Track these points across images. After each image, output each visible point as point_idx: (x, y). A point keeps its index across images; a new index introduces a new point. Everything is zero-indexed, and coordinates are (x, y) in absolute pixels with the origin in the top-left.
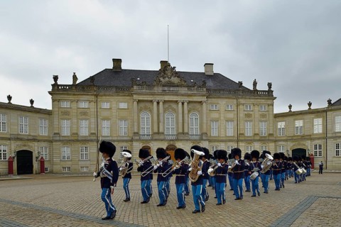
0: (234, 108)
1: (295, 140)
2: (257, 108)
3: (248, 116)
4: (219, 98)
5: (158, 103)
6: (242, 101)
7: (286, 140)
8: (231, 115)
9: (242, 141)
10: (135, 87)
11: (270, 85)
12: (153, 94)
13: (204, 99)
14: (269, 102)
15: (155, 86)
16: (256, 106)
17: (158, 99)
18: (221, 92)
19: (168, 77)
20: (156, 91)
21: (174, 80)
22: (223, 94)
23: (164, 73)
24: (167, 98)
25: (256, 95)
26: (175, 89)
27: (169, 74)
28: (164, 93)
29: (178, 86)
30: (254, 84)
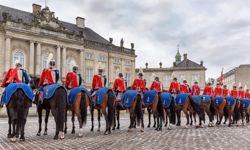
4: (94, 49)
5: (36, 44)
12: (30, 34)
15: (32, 26)
16: (123, 61)
17: (36, 40)
18: (96, 44)
19: (47, 21)
20: (33, 32)
21: (53, 24)
22: (97, 46)
23: (43, 16)
24: (45, 41)
25: (123, 51)
26: (55, 34)
27: (47, 18)
28: (42, 35)
29: (57, 31)
30: (122, 42)
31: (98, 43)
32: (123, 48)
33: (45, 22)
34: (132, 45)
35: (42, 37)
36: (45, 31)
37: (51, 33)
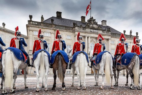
5: (88, 38)
10: (77, 28)
12: (85, 33)
15: (87, 28)
16: (131, 43)
17: (88, 35)
18: (116, 35)
19: (92, 25)
20: (87, 31)
21: (95, 26)
22: (117, 36)
23: (90, 22)
24: (93, 35)
25: (131, 38)
26: (96, 31)
27: (92, 23)
28: (91, 32)
29: (98, 30)
30: (131, 32)
31: (117, 34)
32: (132, 36)
33: (91, 25)
34: (137, 34)
35: (91, 33)
36: (92, 30)
37: (95, 31)
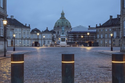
0: (21, 30)
1: (35, 40)
2: (26, 31)
3: (24, 33)
6: (23, 29)
7: (33, 39)
8: (20, 33)
9: (23, 39)
11: (29, 25)
13: (14, 28)
14: (29, 29)
